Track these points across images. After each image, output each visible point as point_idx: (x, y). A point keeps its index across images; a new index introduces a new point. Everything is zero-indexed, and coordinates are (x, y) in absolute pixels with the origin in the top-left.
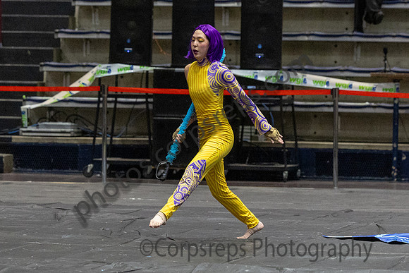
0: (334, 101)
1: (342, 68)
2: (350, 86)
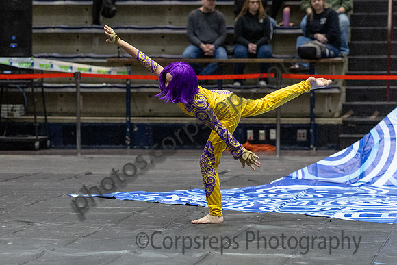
0: (77, 83)
1: (82, 55)
2: (90, 70)
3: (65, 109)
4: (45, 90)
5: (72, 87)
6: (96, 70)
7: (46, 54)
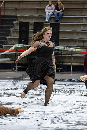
1: (73, 46)
2: (75, 50)
3: (68, 61)
4: (63, 55)
5: (70, 55)
6: (77, 50)
7: (63, 45)
